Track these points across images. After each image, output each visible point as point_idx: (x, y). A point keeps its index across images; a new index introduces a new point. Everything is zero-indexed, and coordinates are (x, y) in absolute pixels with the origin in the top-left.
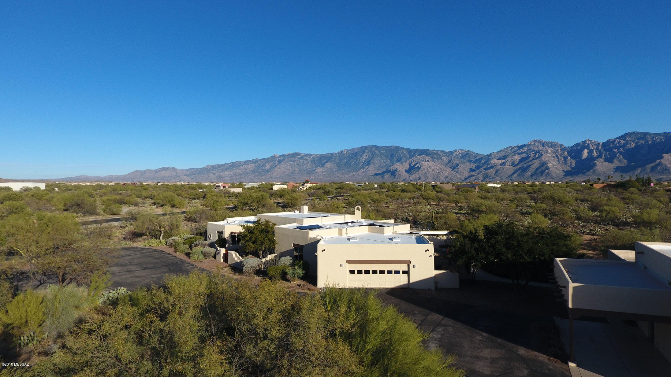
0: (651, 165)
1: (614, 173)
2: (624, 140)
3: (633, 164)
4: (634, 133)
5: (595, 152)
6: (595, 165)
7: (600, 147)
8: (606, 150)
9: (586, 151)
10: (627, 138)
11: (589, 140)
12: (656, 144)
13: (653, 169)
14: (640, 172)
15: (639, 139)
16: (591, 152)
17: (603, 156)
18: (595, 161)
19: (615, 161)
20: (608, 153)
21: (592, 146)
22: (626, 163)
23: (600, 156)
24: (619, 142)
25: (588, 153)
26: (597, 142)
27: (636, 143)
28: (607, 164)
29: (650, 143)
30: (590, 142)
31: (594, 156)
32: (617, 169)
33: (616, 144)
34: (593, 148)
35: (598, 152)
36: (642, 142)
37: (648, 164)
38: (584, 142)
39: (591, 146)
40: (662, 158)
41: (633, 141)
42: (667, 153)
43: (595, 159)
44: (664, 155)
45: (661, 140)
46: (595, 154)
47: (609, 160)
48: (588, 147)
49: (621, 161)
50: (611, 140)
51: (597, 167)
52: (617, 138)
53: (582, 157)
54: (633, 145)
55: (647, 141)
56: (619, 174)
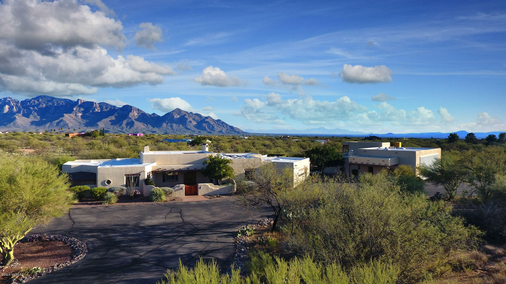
0: (57, 121)
1: (30, 126)
2: (38, 101)
3: (44, 119)
4: (45, 96)
5: (14, 108)
6: (15, 119)
7: (19, 105)
8: (24, 108)
9: (7, 107)
10: (40, 100)
11: (10, 98)
12: (60, 106)
13: (58, 124)
14: (49, 126)
15: (48, 101)
16: (11, 108)
17: (22, 112)
18: (15, 116)
19: (31, 116)
20: (25, 110)
21: (13, 103)
22: (39, 119)
23: (19, 112)
24: (34, 102)
25: (9, 108)
26: (17, 100)
27: (47, 104)
28: (25, 118)
29: (56, 105)
30: (10, 99)
31: (14, 112)
32: (33, 123)
33: (32, 103)
34: (13, 105)
35: (17, 109)
36: (50, 104)
37: (55, 120)
38: (5, 99)
39: (11, 103)
40: (63, 116)
41: (44, 103)
42: (66, 113)
43: (15, 114)
44: (65, 114)
45: (62, 104)
46: (15, 109)
47: (26, 115)
48: (9, 103)
49: (35, 117)
50: (28, 100)
51: (17, 121)
52: (32, 99)
53: (4, 111)
54: (44, 106)
55: (53, 104)
56: (34, 126)
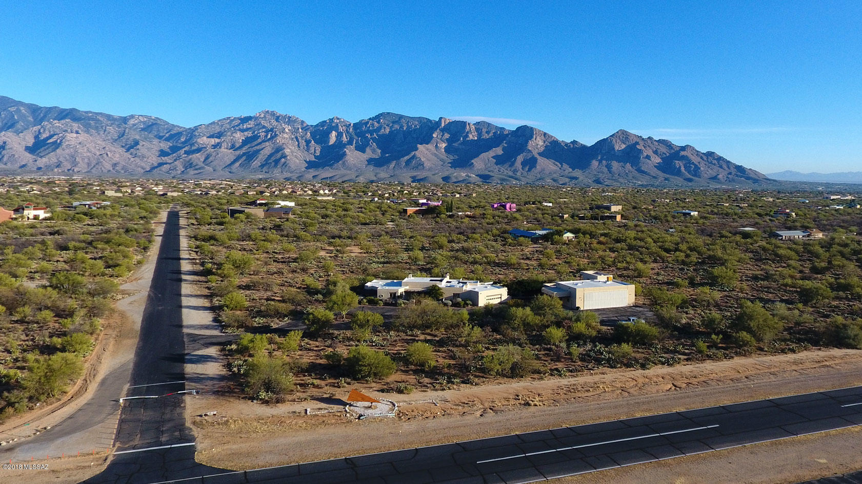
0: (406, 158)
1: (366, 167)
2: (378, 122)
3: (387, 155)
4: (388, 113)
5: (344, 136)
6: (344, 154)
7: (351, 130)
8: (358, 135)
9: (334, 134)
10: (382, 120)
11: (338, 119)
12: (411, 131)
13: (408, 163)
14: (394, 167)
15: (393, 123)
16: (339, 135)
17: (354, 142)
18: (345, 149)
19: (368, 150)
20: (360, 139)
21: (342, 126)
22: (380, 154)
23: (350, 142)
24: (373, 125)
25: (337, 137)
26: (347, 122)
27: (391, 128)
28: (358, 153)
29: (405, 129)
30: (338, 121)
31: (344, 142)
32: (370, 161)
33: (369, 127)
34: (343, 130)
35: (348, 137)
36: (397, 126)
37: (403, 156)
38: (331, 120)
39: (340, 127)
40: (417, 149)
41: (388, 125)
42: (421, 144)
43: (344, 146)
44: (419, 146)
45: (415, 126)
46: (345, 139)
47: (361, 148)
48: (336, 128)
49: (374, 151)
50: (363, 122)
51: (347, 158)
52: (370, 119)
53: (329, 142)
54: (388, 131)
55: (402, 127)
56: (371, 168)
